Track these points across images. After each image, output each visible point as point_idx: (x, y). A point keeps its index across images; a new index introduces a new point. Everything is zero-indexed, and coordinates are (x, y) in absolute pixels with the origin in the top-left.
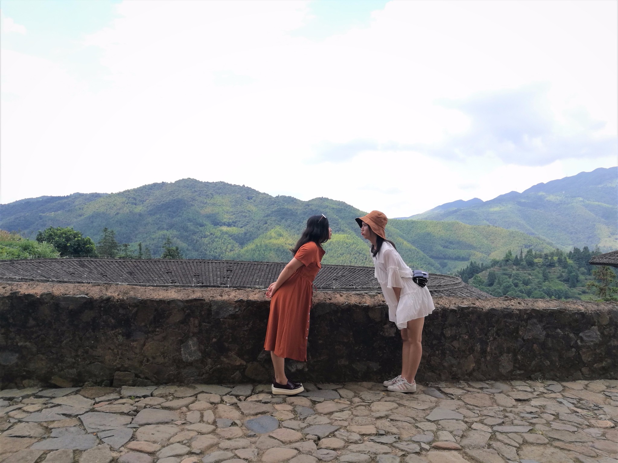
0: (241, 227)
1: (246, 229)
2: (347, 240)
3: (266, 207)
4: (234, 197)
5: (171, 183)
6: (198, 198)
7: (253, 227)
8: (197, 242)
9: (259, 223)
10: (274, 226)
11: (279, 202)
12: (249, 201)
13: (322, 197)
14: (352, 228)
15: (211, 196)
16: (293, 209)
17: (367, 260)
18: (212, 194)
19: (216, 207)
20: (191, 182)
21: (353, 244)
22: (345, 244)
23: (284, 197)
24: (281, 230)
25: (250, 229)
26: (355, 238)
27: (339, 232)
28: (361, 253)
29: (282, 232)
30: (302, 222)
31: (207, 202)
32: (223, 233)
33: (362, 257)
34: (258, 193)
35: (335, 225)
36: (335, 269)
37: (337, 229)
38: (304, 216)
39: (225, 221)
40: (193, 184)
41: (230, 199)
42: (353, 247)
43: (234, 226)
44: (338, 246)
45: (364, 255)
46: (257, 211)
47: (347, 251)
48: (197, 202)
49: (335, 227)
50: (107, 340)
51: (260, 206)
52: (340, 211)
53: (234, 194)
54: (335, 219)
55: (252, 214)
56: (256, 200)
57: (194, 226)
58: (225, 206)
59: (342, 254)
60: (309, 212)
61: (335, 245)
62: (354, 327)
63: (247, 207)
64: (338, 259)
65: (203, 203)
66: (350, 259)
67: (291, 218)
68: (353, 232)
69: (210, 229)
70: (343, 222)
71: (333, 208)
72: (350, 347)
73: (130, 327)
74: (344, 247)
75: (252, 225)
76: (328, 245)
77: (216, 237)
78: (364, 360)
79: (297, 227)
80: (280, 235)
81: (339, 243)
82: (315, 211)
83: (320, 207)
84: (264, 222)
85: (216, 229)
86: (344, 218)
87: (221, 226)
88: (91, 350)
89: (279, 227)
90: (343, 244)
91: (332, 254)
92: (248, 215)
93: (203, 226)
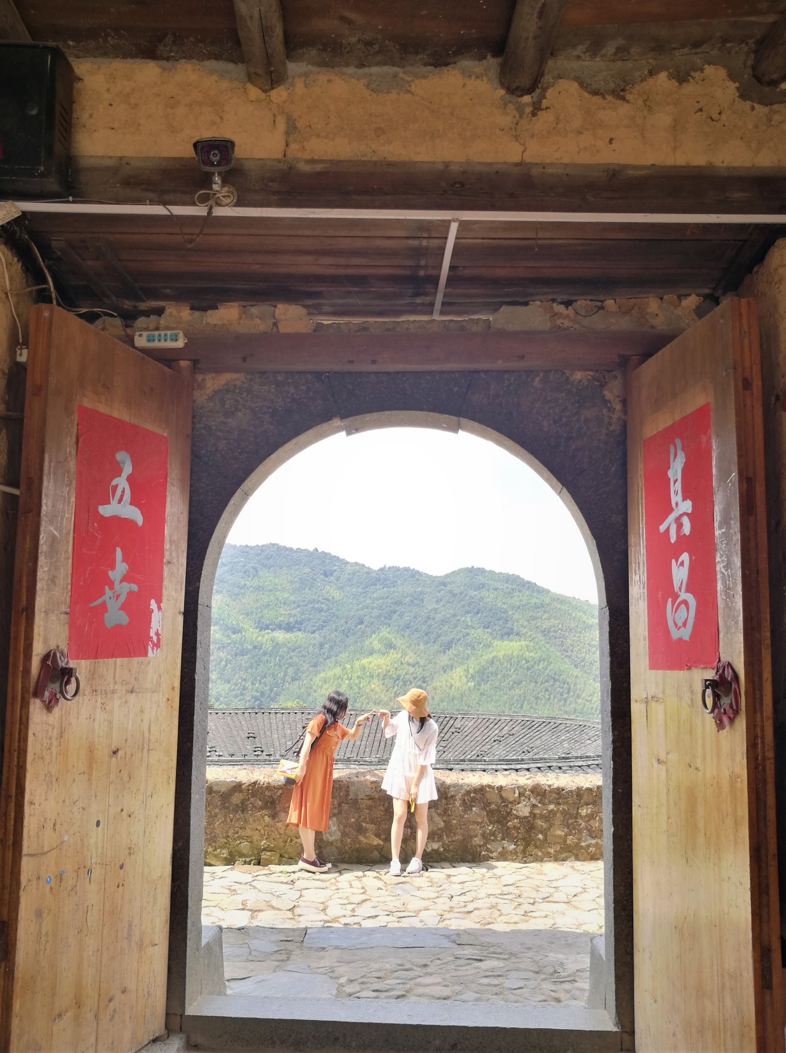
0: (313, 632)
1: (322, 635)
2: (527, 653)
3: (360, 590)
4: (297, 572)
6: (227, 578)
7: (336, 631)
8: (227, 666)
9: (347, 623)
10: (378, 628)
11: (386, 579)
12: (327, 579)
13: (473, 567)
14: (537, 627)
15: (254, 572)
16: (415, 592)
17: (572, 693)
18: (255, 569)
19: (263, 594)
21: (540, 661)
22: (524, 662)
23: (395, 570)
24: (390, 636)
25: (330, 635)
26: (544, 649)
27: (509, 636)
28: (558, 680)
29: (393, 639)
30: (434, 619)
31: (245, 585)
32: (277, 644)
33: (560, 687)
34: (345, 564)
35: (501, 622)
36: (496, 722)
37: (506, 630)
38: (437, 607)
39: (281, 621)
41: (289, 577)
42: (540, 667)
43: (300, 630)
44: (509, 666)
45: (565, 684)
46: (343, 598)
47: (528, 676)
48: (226, 585)
49: (500, 626)
50: (254, 821)
51: (349, 588)
52: (510, 594)
53: (298, 566)
54: (501, 611)
55: (333, 604)
56: (340, 577)
57: (221, 632)
58: (280, 591)
59: (518, 683)
60: (447, 598)
61: (504, 664)
62: (487, 806)
63: (323, 591)
64: (510, 693)
65: (238, 587)
66: (534, 693)
67: (410, 612)
68: (540, 636)
69: (252, 639)
70: (516, 616)
71: (496, 589)
72: (484, 826)
73: (275, 808)
74: (521, 668)
75: (334, 626)
76: (488, 665)
77: (265, 654)
78: (498, 841)
79: (424, 628)
80: (391, 645)
81: (511, 659)
82: (458, 596)
83: (468, 587)
84: (357, 621)
85: (264, 637)
86: (519, 608)
87: (273, 630)
88: (240, 831)
89: (388, 630)
90: (519, 661)
91: (497, 684)
92: (326, 607)
93: (239, 631)
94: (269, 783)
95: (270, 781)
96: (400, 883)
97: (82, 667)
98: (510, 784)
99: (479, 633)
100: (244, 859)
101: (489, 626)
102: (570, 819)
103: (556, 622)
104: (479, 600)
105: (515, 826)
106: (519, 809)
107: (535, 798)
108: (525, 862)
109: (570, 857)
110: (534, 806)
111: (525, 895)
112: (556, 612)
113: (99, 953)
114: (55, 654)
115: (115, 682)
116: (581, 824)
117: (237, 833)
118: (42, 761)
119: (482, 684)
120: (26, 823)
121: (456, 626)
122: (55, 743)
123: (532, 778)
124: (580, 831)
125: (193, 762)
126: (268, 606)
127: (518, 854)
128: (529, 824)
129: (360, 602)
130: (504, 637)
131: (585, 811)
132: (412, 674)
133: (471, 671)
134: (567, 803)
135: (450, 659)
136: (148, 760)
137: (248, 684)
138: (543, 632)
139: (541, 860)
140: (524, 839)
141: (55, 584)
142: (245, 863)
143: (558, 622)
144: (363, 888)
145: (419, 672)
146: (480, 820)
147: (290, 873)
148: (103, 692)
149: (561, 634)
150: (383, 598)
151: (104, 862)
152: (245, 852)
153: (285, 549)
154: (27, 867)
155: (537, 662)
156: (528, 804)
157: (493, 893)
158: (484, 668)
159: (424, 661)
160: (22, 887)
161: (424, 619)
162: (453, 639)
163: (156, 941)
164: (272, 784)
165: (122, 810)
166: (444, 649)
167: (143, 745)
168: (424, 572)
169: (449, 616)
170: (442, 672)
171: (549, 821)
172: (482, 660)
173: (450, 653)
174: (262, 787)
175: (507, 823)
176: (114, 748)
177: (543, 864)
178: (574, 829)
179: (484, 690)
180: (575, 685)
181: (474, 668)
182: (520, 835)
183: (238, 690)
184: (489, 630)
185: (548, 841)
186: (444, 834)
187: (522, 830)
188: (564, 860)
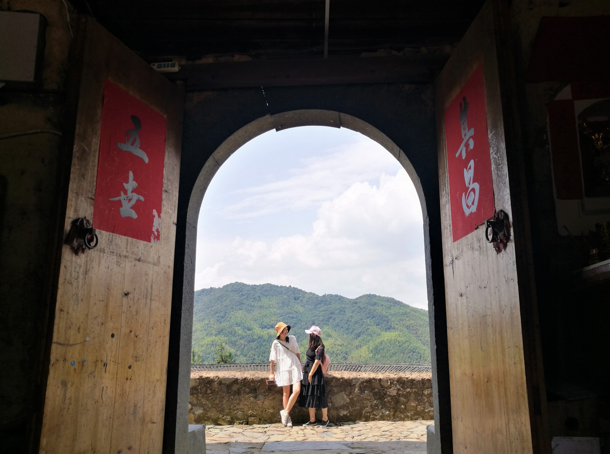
1: (294, 330)
2: (399, 338)
3: (313, 307)
4: (281, 298)
5: (219, 288)
6: (245, 302)
7: (301, 328)
8: (245, 347)
9: (306, 324)
10: (322, 327)
11: (326, 301)
12: (296, 301)
13: (370, 294)
14: (404, 325)
15: (259, 299)
16: (341, 307)
17: (422, 359)
18: (259, 297)
19: (263, 310)
20: (238, 286)
21: (406, 342)
22: (397, 343)
23: (331, 296)
25: (298, 330)
26: (408, 336)
27: (389, 330)
28: (415, 352)
29: (330, 332)
30: (351, 321)
31: (254, 305)
32: (271, 336)
33: (416, 356)
34: (305, 293)
35: (385, 322)
36: (382, 367)
37: (388, 327)
38: (352, 315)
40: (241, 287)
41: (277, 301)
42: (406, 345)
44: (390, 345)
45: (418, 354)
46: (304, 311)
47: (400, 350)
48: (244, 305)
49: (385, 324)
50: (245, 400)
51: (307, 306)
52: (389, 308)
53: (281, 295)
54: (385, 317)
55: (299, 315)
56: (303, 300)
57: (242, 330)
58: (272, 308)
59: (394, 354)
60: (357, 310)
61: (387, 344)
62: (373, 390)
63: (294, 308)
64: (391, 359)
65: (250, 306)
66: (403, 359)
67: (339, 317)
68: (405, 329)
69: (258, 333)
70: (393, 319)
71: (382, 305)
72: (372, 401)
73: (256, 393)
74: (396, 346)
75: (300, 326)
76: (379, 345)
77: (264, 341)
78: (379, 409)
79: (346, 326)
80: (329, 335)
81: (391, 341)
82: (363, 309)
83: (368, 304)
84: (312, 323)
85: (264, 332)
86: (394, 315)
87: (268, 329)
88: (237, 405)
89: (327, 328)
90: (395, 343)
91: (384, 354)
92: (295, 316)
93: (251, 330)
94: (253, 379)
95: (254, 378)
96: (325, 432)
97: (103, 236)
98: (385, 377)
99: (374, 328)
100: (239, 421)
101: (379, 324)
102: (419, 397)
103: (413, 322)
104: (374, 311)
105: (388, 401)
106: (391, 392)
107: (399, 385)
108: (395, 421)
109: (419, 418)
110: (399, 390)
111: (394, 435)
112: (413, 317)
113: (111, 420)
114: (82, 220)
115: (127, 251)
116: (425, 399)
117: (235, 407)
118: (70, 285)
119: (376, 355)
120: (56, 321)
121: (362, 325)
122: (81, 276)
123: (397, 374)
124: (424, 403)
125: (182, 315)
126: (266, 316)
127: (391, 417)
128: (396, 400)
129: (313, 313)
130: (387, 330)
131: (427, 392)
132: (341, 350)
133: (371, 348)
134: (416, 388)
135: (360, 342)
136: (150, 306)
137: (256, 357)
138: (407, 327)
139: (403, 420)
140: (394, 408)
141: (84, 178)
142: (240, 423)
143: (414, 322)
144: (304, 434)
145: (344, 350)
146: (369, 398)
147: (264, 428)
148: (118, 255)
149: (416, 328)
150: (325, 311)
151: (117, 362)
152: (240, 417)
153: (275, 286)
154: (56, 352)
155: (404, 343)
156: (395, 389)
157: (377, 435)
158: (377, 347)
159: (346, 343)
160: (52, 363)
161: (346, 322)
162: (361, 331)
163: (155, 421)
164: (255, 379)
165: (131, 332)
166: (357, 337)
167: (147, 295)
168: (345, 297)
169: (359, 319)
170: (356, 349)
171: (407, 398)
172: (376, 342)
173: (360, 339)
174: (249, 381)
175: (384, 399)
176: (125, 291)
177: (404, 422)
178: (421, 402)
179: (377, 358)
180: (424, 354)
181: (372, 346)
182: (392, 406)
183: (251, 360)
184: (379, 326)
185: (407, 409)
186: (350, 406)
187: (393, 403)
188: (416, 419)
